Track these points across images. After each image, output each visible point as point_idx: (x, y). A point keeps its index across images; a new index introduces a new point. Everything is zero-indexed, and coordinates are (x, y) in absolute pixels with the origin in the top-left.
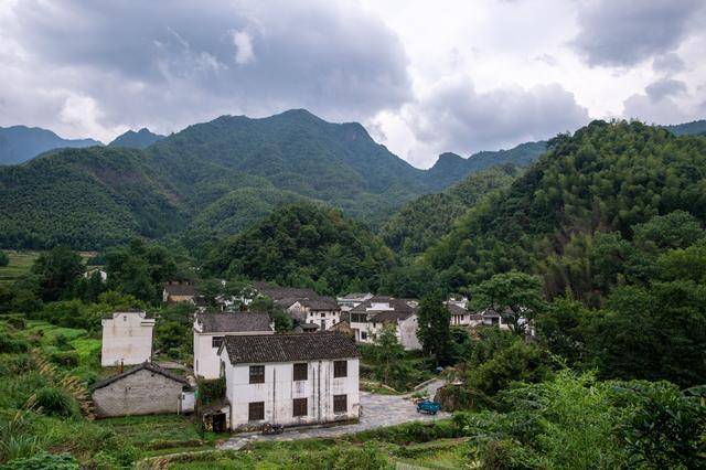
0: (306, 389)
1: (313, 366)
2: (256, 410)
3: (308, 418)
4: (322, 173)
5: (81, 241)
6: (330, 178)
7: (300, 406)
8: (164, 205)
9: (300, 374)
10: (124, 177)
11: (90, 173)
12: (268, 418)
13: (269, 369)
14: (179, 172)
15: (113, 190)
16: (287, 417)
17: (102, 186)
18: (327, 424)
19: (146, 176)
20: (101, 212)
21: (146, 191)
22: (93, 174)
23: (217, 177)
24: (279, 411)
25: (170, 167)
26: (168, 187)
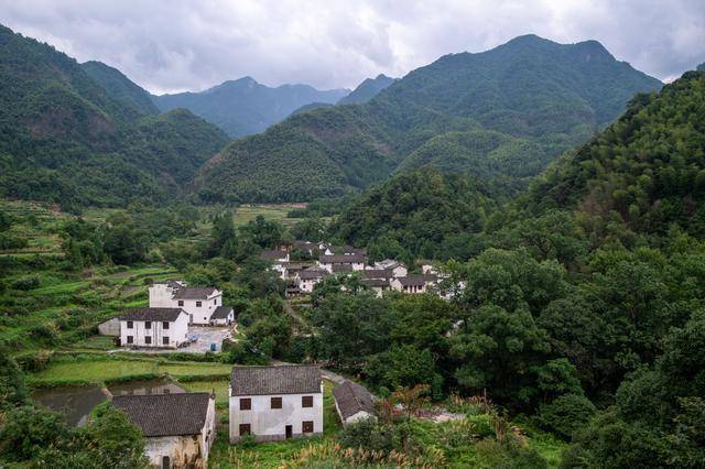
0: (151, 333)
1: (153, 323)
2: (130, 339)
3: (151, 345)
4: (538, 107)
5: (296, 195)
6: (546, 111)
7: (148, 340)
8: (372, 155)
9: (148, 326)
10: (339, 133)
11: (310, 134)
12: (135, 343)
13: (135, 323)
14: (395, 120)
15: (329, 147)
16: (143, 344)
17: (319, 144)
18: (160, 348)
19: (359, 130)
20: (314, 168)
21: (358, 145)
22: (313, 135)
23: (428, 123)
24: (140, 340)
25: (386, 117)
26: (380, 137)
